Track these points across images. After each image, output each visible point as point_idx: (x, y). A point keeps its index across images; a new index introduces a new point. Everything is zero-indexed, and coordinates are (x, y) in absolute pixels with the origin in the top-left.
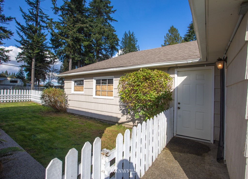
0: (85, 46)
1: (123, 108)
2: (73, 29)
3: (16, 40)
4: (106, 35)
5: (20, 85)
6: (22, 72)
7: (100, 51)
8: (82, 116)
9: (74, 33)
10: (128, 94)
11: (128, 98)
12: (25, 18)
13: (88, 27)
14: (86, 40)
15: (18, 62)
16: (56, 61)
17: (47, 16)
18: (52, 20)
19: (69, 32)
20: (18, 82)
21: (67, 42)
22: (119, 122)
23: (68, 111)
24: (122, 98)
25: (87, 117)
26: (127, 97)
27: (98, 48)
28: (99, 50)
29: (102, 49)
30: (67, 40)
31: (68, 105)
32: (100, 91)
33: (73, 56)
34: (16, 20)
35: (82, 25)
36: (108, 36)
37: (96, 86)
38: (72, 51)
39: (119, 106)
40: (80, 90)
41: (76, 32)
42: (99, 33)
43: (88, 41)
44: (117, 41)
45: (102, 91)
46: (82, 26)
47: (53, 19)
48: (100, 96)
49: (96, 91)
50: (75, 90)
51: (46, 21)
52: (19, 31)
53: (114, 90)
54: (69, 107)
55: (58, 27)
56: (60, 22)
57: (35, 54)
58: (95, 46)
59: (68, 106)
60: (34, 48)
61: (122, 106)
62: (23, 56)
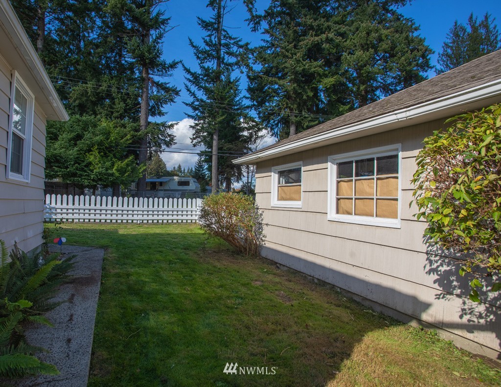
0: (327, 90)
1: (441, 265)
2: (296, 54)
3: (184, 103)
4: (388, 46)
5: (194, 190)
6: (202, 166)
7: (369, 96)
8: (296, 272)
9: (298, 61)
10: (468, 210)
11: (468, 229)
12: (198, 58)
13: (332, 40)
14: (329, 73)
15: (194, 145)
16: (262, 136)
17: (238, 39)
18: (248, 46)
19: (286, 62)
20: (190, 185)
21: (282, 89)
22: (426, 317)
23: (264, 254)
24: (435, 228)
25: (310, 278)
26: (463, 226)
27: (362, 88)
28: (367, 92)
29: (377, 88)
30: (281, 82)
31: (264, 236)
32: (352, 199)
33: (298, 119)
34: (183, 65)
35: (316, 38)
36: (393, 48)
37: (338, 182)
38: (295, 106)
39: (426, 256)
40: (294, 196)
41: (301, 59)
42: (365, 47)
43: (333, 75)
44: (423, 56)
45: (356, 199)
46: (317, 41)
47: (249, 42)
48: (351, 214)
49: (338, 199)
50: (281, 198)
51: (237, 51)
52: (189, 84)
53: (400, 195)
54: (265, 244)
55: (261, 58)
56: (265, 47)
57: (217, 126)
58: (354, 85)
59: (263, 241)
60: (215, 112)
61: (437, 258)
62: (202, 134)
